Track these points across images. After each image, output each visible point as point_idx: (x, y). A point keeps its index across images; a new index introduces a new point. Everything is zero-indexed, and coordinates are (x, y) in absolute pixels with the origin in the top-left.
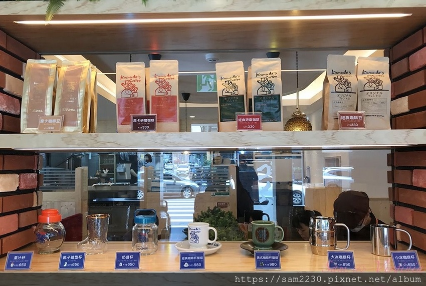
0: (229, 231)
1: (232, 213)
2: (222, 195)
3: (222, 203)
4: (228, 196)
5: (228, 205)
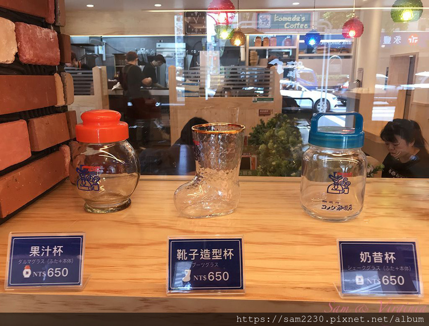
2: (265, 102)
3: (264, 110)
4: (272, 101)
5: (271, 113)
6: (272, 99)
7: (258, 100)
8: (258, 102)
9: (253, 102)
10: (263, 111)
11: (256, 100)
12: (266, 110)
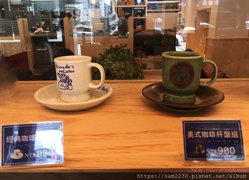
0: (127, 64)
1: (130, 50)
2: (123, 39)
3: (123, 44)
4: (128, 39)
5: (127, 46)
6: (128, 37)
7: (119, 38)
8: (119, 39)
9: (116, 39)
11: (118, 38)
12: (124, 44)
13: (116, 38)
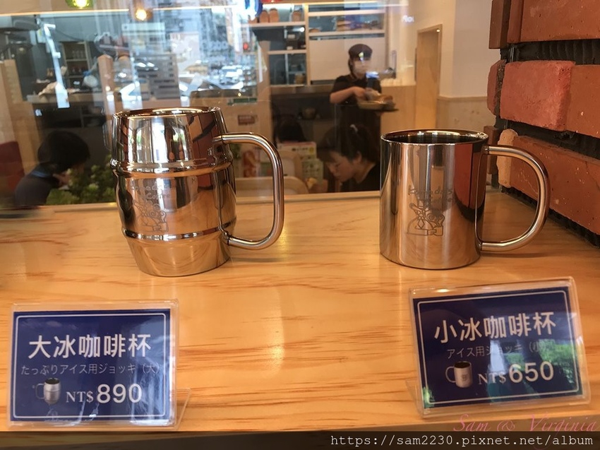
2: (245, 104)
3: (245, 116)
4: (255, 103)
5: (256, 120)
6: (255, 100)
8: (235, 104)
9: (229, 104)
10: (244, 118)
11: (232, 101)
12: (248, 116)
13: (228, 102)
